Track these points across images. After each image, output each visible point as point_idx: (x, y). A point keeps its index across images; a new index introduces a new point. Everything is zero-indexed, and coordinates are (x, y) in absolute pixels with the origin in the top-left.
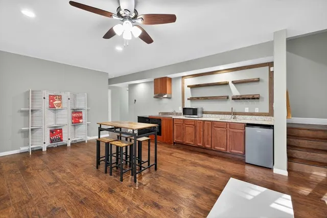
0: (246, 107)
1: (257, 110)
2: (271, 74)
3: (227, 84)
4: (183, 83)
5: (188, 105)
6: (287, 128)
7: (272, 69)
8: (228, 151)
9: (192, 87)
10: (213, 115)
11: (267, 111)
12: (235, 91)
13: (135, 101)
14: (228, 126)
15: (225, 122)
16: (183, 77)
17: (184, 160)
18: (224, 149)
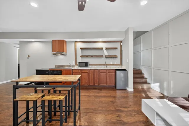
0: (111, 61)
1: (115, 63)
2: (121, 46)
3: (102, 49)
4: (75, 46)
5: (79, 60)
6: (133, 70)
7: (121, 44)
8: (107, 85)
9: (82, 49)
10: (95, 66)
11: (119, 63)
12: (106, 53)
13: (29, 56)
14: (107, 71)
15: (106, 69)
16: (75, 42)
17: (90, 96)
18: (105, 84)
